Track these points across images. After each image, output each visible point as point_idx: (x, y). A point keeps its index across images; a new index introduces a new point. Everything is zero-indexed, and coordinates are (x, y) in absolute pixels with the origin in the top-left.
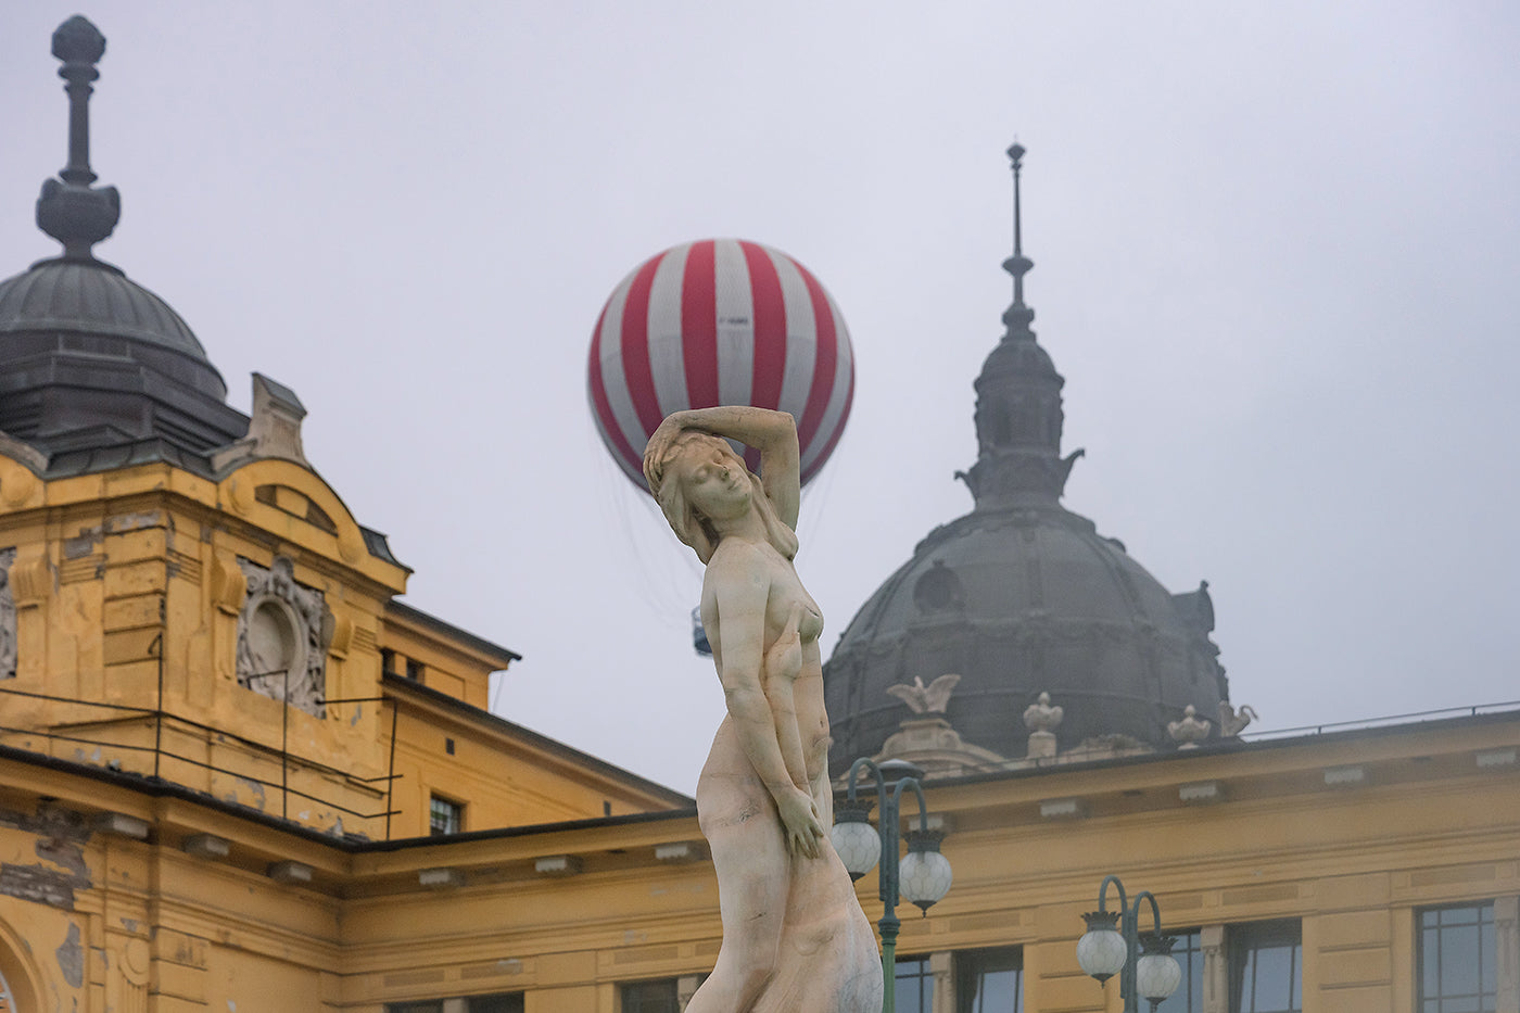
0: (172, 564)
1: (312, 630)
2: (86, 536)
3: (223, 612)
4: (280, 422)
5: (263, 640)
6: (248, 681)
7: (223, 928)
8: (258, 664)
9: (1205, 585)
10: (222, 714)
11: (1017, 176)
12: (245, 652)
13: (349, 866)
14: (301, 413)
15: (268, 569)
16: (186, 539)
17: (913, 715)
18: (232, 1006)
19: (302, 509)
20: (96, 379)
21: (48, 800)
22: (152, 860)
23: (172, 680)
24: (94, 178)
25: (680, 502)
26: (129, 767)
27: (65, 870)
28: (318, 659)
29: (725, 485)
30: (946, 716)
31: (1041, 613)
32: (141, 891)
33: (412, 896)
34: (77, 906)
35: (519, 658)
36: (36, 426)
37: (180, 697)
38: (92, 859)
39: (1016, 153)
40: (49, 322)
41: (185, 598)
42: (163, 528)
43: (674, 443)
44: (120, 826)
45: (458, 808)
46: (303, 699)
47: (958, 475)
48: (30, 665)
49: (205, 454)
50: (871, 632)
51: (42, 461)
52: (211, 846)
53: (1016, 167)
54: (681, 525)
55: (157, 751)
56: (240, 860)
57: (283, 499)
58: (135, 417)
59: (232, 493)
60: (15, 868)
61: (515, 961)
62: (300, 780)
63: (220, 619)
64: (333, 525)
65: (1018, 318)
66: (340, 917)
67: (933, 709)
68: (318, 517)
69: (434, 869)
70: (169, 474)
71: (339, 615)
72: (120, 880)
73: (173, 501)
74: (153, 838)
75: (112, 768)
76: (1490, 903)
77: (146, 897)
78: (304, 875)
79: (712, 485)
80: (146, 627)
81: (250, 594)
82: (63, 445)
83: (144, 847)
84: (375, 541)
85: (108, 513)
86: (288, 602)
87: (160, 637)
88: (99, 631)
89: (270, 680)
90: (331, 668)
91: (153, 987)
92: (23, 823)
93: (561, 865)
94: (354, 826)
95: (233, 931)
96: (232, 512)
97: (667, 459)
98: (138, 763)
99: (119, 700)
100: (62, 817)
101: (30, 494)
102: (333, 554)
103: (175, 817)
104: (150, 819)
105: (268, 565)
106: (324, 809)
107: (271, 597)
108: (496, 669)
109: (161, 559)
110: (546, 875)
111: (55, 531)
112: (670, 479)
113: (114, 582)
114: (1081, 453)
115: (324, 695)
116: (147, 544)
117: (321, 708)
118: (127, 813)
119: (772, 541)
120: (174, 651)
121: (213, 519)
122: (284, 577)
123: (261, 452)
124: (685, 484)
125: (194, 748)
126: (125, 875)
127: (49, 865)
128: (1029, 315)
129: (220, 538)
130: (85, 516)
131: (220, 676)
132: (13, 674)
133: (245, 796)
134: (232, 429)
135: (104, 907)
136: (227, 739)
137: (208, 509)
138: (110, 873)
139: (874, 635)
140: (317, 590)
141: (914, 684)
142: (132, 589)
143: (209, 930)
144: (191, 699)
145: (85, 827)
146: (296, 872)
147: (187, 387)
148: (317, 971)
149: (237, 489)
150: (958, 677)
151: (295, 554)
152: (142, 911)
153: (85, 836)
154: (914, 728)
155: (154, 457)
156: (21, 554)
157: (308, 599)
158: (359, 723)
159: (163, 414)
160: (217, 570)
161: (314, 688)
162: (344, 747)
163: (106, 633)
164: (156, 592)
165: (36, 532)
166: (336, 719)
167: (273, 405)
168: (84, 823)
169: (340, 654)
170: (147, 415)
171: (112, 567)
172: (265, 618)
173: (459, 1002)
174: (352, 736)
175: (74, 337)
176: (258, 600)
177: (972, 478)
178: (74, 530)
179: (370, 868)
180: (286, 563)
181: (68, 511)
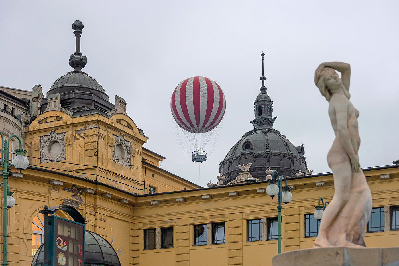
0: (99, 136)
1: (128, 150)
2: (81, 130)
3: (110, 146)
4: (121, 106)
5: (118, 152)
6: (115, 160)
7: (110, 213)
8: (117, 157)
9: (302, 145)
10: (110, 167)
11: (263, 60)
12: (114, 155)
13: (136, 200)
14: (126, 104)
15: (119, 137)
16: (102, 130)
17: (242, 171)
18: (112, 229)
19: (126, 124)
20: (82, 97)
21: (74, 185)
22: (95, 198)
23: (99, 160)
24: (81, 54)
25: (324, 85)
26: (90, 179)
27: (77, 200)
28: (129, 156)
29: (336, 81)
30: (249, 172)
31: (269, 150)
32: (93, 205)
33: (149, 206)
34: (80, 208)
35: (165, 158)
36: (70, 106)
37: (101, 164)
38: (83, 198)
39: (263, 55)
40: (72, 85)
41: (102, 143)
42: (98, 128)
43: (323, 70)
44: (89, 191)
45: (155, 189)
46: (126, 164)
47: (251, 122)
48: (69, 156)
49: (106, 112)
50: (233, 154)
51: (71, 114)
52: (108, 195)
53: (263, 58)
54: (323, 91)
55: (97, 175)
56: (113, 198)
57: (122, 122)
58: (91, 104)
59: (112, 121)
60: (67, 200)
61: (171, 220)
62: (126, 182)
63: (109, 147)
64: (132, 128)
65: (263, 89)
66: (133, 211)
67: (246, 170)
68: (129, 126)
69: (154, 200)
70: (99, 116)
71: (134, 147)
72: (89, 203)
73: (100, 122)
74: (95, 194)
75: (86, 179)
76: (383, 207)
77: (94, 206)
78: (127, 202)
79: (332, 81)
80: (94, 149)
81: (115, 142)
82: (76, 110)
83: (94, 195)
84: (141, 131)
85: (86, 125)
86: (123, 144)
87: (97, 151)
88: (84, 149)
89: (119, 161)
90: (132, 158)
91: (95, 226)
92: (69, 190)
93: (182, 200)
94: (136, 192)
95: (112, 214)
96: (112, 125)
97: (321, 74)
98: (93, 178)
99: (88, 164)
100: (77, 189)
101: (69, 121)
102: (132, 134)
103: (101, 189)
104: (95, 190)
105: (119, 136)
106: (130, 188)
107: (119, 143)
108: (160, 160)
109: (97, 135)
110: (178, 202)
111: (74, 128)
112: (322, 79)
113: (87, 139)
114: (276, 117)
115: (130, 164)
116: (94, 131)
117: (130, 167)
118: (91, 189)
119: (345, 94)
120: (99, 154)
121: (108, 126)
122: (122, 139)
123: (117, 112)
124: (325, 80)
125: (104, 175)
126: (90, 201)
127: (74, 199)
128: (265, 89)
129: (109, 130)
130: (81, 125)
131: (109, 160)
132: (65, 159)
133: (114, 185)
134: (110, 107)
135: (85, 208)
136: (111, 173)
137: (107, 124)
138: (86, 201)
139: (234, 155)
140: (129, 142)
141: (242, 165)
142: (91, 141)
143: (107, 213)
144: (103, 164)
145: (81, 191)
146: (125, 201)
147: (101, 98)
148: (129, 222)
149: (113, 120)
150: (252, 164)
151: (125, 134)
152: (93, 209)
153: (81, 193)
154: (242, 174)
155: (96, 113)
156: (67, 133)
157: (127, 143)
158: (137, 170)
159: (96, 104)
160: (108, 137)
161: (128, 162)
162: (135, 175)
163: (85, 150)
164: (96, 142)
165: (71, 129)
166: (133, 169)
167: (120, 102)
168: (81, 190)
169: (134, 155)
170: (93, 104)
171: (86, 136)
172: (118, 148)
173: (159, 229)
174: (136, 173)
175: (78, 88)
176: (117, 143)
177: (254, 122)
178: (78, 128)
179: (140, 200)
180: (123, 136)
181: (77, 124)
